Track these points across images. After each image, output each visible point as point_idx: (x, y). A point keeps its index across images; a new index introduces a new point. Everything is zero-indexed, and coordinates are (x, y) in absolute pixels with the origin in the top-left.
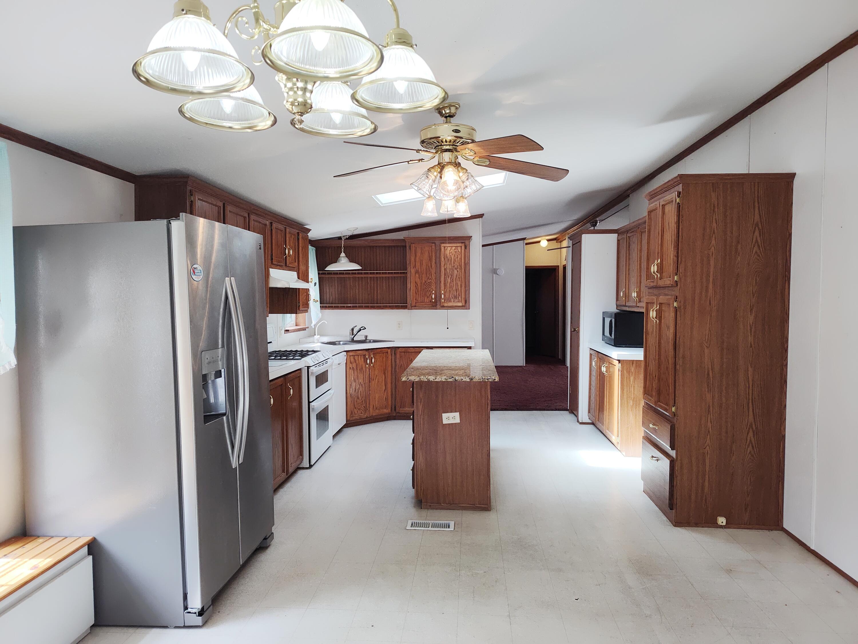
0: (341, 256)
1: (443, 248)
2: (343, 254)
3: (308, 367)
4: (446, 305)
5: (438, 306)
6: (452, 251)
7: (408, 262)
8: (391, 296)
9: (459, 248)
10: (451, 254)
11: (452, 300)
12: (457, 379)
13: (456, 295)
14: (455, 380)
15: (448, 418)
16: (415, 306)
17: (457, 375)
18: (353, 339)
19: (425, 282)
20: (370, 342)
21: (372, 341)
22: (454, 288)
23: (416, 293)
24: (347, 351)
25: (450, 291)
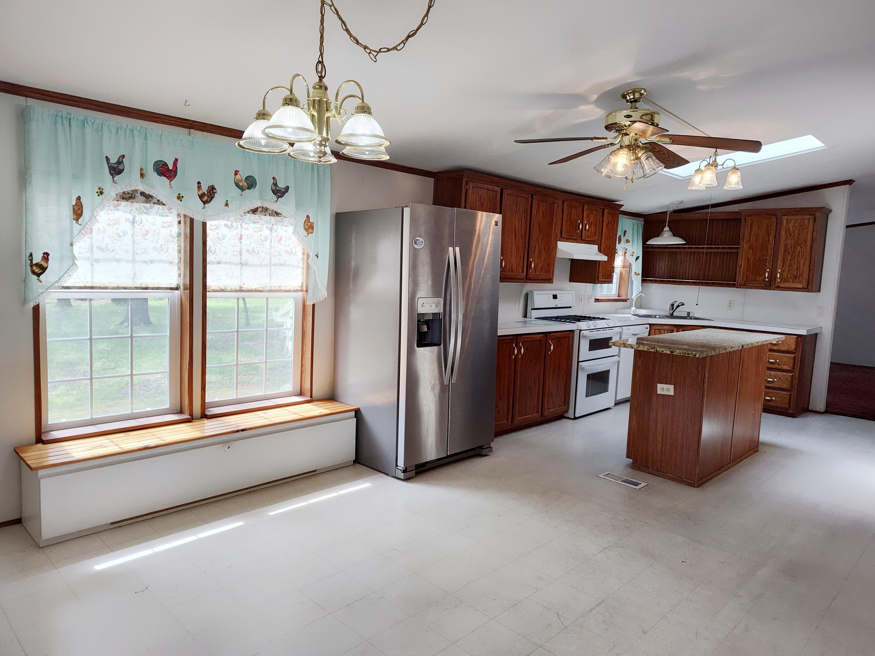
0: (664, 230)
1: (785, 220)
2: (667, 228)
3: (580, 331)
4: (781, 285)
5: (773, 287)
6: (796, 224)
7: (741, 236)
8: (724, 273)
9: (806, 221)
10: (795, 228)
11: (791, 280)
12: (658, 350)
13: (797, 275)
14: (656, 350)
15: (662, 389)
16: (744, 285)
17: (658, 346)
18: (672, 314)
19: (760, 258)
20: (691, 318)
21: (693, 318)
22: (795, 267)
23: (747, 270)
24: (650, 324)
25: (789, 270)
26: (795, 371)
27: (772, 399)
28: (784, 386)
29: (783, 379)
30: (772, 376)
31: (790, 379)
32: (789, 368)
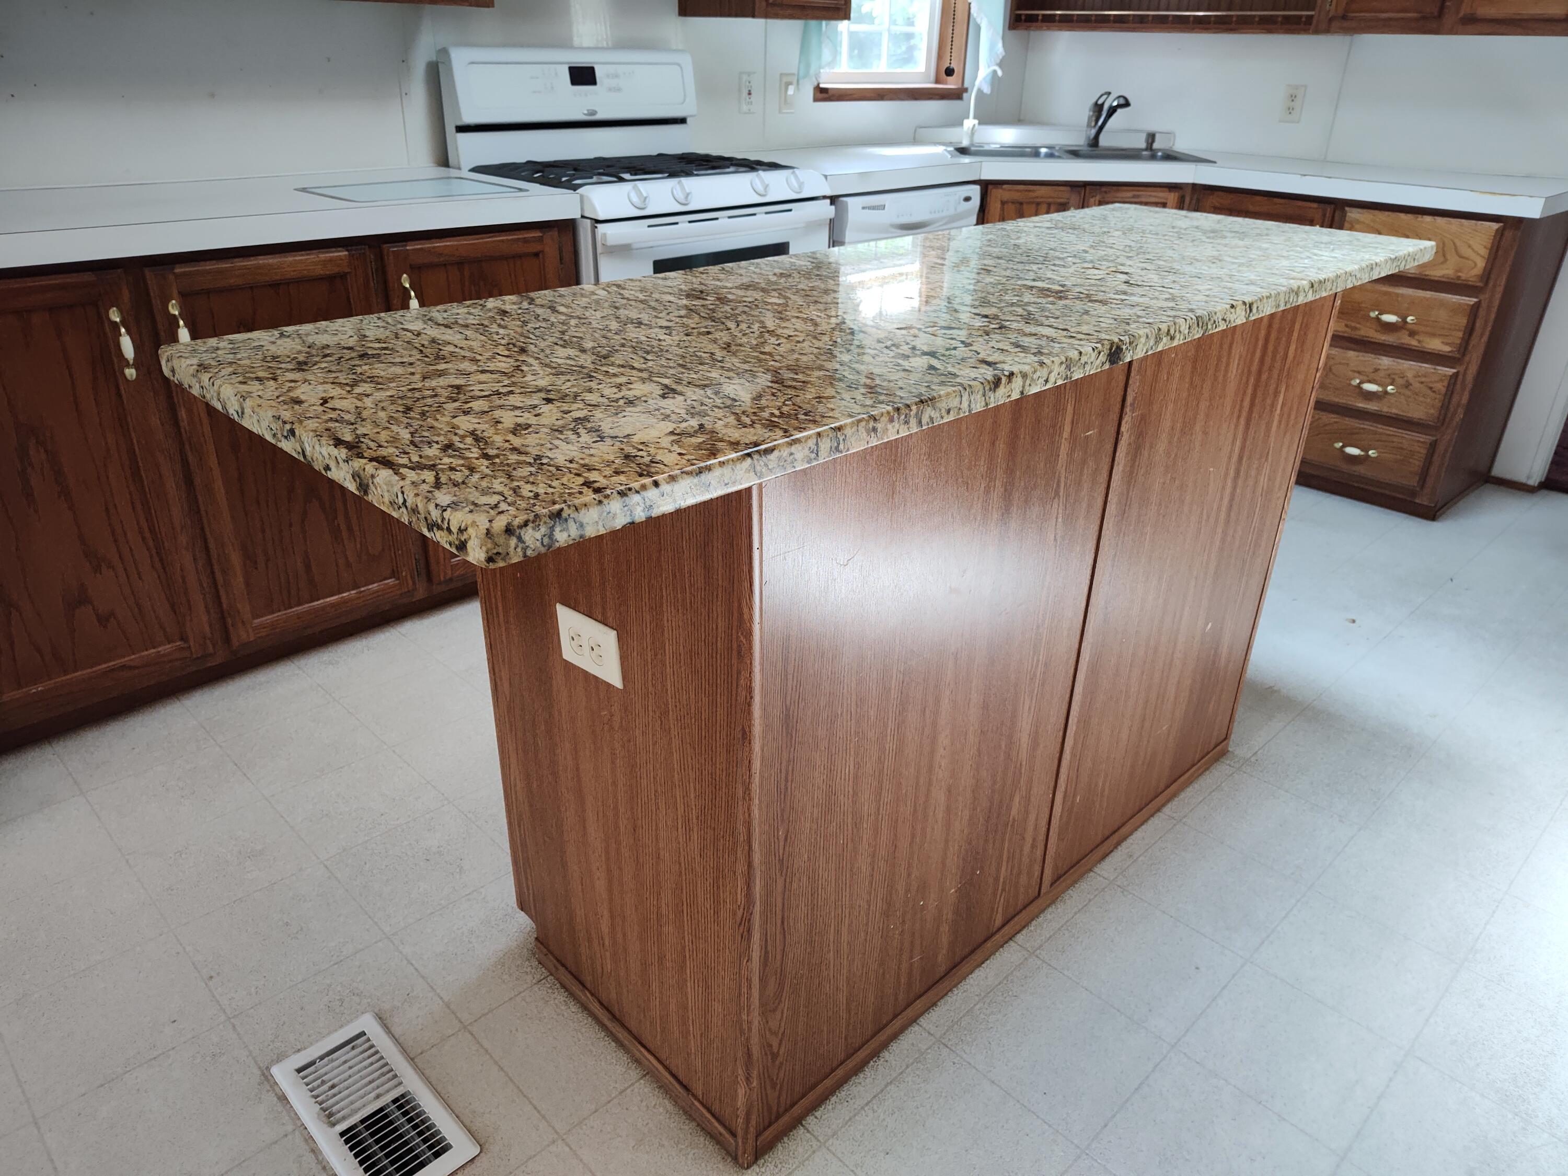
3: (595, 223)
4: (1485, 11)
5: (1449, 18)
15: (576, 640)
16: (1344, 18)
18: (1094, 143)
20: (1156, 157)
24: (987, 184)
26: (1467, 359)
27: (1368, 456)
28: (1417, 412)
29: (1416, 385)
30: (1382, 374)
31: (1441, 387)
32: (1447, 349)
